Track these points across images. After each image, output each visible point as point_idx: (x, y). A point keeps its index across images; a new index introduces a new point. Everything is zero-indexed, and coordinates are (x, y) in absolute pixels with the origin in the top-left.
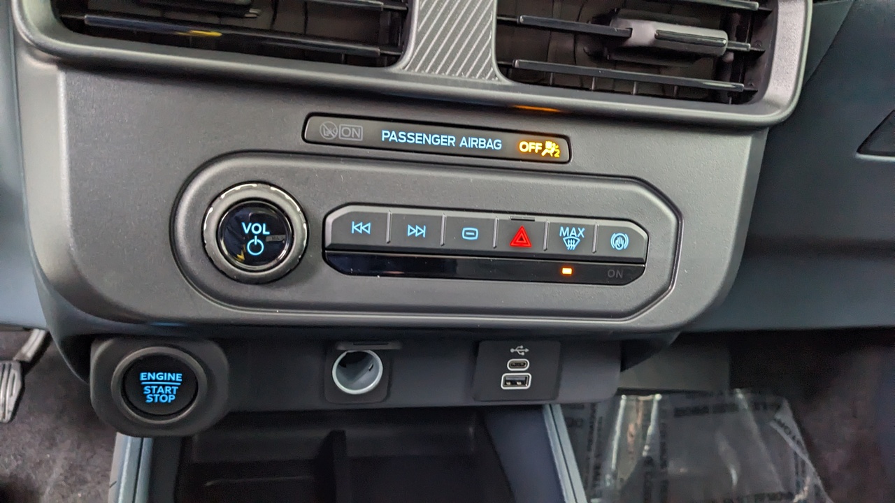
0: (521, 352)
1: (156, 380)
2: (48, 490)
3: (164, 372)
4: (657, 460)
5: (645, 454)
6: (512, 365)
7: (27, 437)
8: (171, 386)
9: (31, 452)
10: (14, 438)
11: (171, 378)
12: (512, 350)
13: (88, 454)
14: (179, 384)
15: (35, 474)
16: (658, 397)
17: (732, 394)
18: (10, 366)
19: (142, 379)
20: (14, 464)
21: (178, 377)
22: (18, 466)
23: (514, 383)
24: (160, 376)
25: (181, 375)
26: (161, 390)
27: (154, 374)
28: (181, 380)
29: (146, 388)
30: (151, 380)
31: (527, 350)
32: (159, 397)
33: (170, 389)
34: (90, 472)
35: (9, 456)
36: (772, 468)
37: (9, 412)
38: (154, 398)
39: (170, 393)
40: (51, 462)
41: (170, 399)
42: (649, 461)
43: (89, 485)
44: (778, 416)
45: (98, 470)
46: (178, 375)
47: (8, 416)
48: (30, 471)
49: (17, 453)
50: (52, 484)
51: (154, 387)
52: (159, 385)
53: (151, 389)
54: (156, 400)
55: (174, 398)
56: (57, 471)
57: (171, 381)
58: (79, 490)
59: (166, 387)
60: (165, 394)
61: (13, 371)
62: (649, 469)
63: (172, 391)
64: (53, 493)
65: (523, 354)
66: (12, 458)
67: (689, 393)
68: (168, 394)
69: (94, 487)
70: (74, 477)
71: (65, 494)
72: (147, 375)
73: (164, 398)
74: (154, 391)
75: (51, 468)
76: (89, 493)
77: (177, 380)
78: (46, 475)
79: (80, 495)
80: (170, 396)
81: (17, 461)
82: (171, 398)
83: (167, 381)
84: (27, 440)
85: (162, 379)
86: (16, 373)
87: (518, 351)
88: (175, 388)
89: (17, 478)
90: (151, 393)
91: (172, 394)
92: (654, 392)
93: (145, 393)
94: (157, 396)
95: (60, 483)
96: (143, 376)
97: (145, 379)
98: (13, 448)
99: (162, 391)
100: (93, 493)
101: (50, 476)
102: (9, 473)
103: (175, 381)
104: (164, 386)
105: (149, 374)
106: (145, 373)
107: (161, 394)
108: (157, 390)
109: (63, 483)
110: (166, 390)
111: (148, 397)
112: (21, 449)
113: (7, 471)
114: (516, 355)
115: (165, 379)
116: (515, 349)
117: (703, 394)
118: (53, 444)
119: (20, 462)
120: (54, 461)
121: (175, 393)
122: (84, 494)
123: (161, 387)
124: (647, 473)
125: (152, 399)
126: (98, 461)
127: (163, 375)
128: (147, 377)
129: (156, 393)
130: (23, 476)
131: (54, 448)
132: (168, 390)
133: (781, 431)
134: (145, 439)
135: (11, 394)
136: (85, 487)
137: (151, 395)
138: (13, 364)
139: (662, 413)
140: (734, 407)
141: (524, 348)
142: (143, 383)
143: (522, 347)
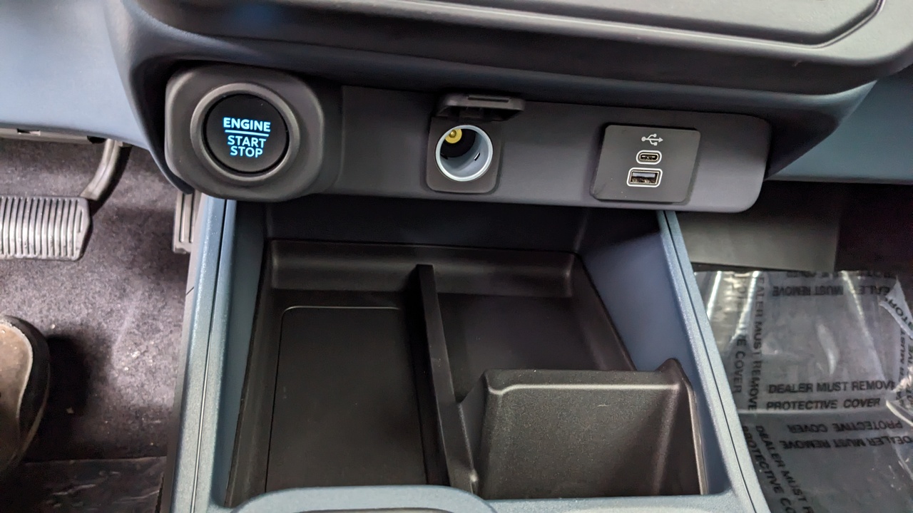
0: (653, 141)
1: (241, 129)
2: (120, 338)
3: (250, 119)
4: (751, 340)
5: (738, 332)
6: (643, 158)
7: (98, 287)
8: (258, 137)
9: (101, 302)
10: (84, 288)
11: (257, 128)
12: (644, 139)
13: (160, 305)
14: (267, 135)
15: (106, 323)
16: (756, 274)
17: (837, 276)
18: (77, 202)
19: (225, 126)
20: (85, 312)
21: (266, 126)
22: (88, 314)
23: (641, 179)
24: (245, 124)
25: (269, 124)
26: (246, 140)
27: (239, 120)
28: (269, 131)
29: (229, 138)
30: (235, 128)
31: (660, 140)
32: (244, 151)
33: (257, 141)
34: (163, 322)
35: (79, 305)
36: (874, 354)
37: (77, 249)
38: (239, 150)
39: (257, 146)
40: (122, 312)
41: (257, 154)
42: (742, 340)
43: (161, 333)
44: (890, 297)
45: (170, 320)
46: (266, 123)
47: (77, 254)
48: (101, 320)
49: (87, 301)
50: (123, 332)
51: (239, 138)
52: (244, 136)
53: (236, 140)
54: (241, 154)
55: (261, 153)
56: (128, 322)
57: (258, 131)
58: (150, 339)
59: (253, 139)
60: (251, 147)
61: (79, 208)
62: (741, 348)
63: (259, 143)
64: (126, 340)
65: (656, 144)
66: (82, 305)
67: (791, 273)
68: (254, 147)
69: (167, 336)
70: (146, 326)
71: (138, 342)
72: (231, 121)
73: (250, 152)
74: (239, 143)
75: (122, 317)
76: (162, 341)
77: (265, 130)
78: (117, 324)
79: (153, 343)
80: (257, 150)
81: (87, 309)
82: (259, 152)
83: (253, 131)
84: (98, 289)
85: (247, 128)
86: (83, 209)
87: (650, 140)
88: (263, 140)
89: (88, 327)
90: (236, 144)
91: (260, 147)
92: (751, 269)
93: (229, 143)
94: (242, 148)
95: (132, 331)
96: (226, 120)
97: (229, 126)
98: (83, 297)
99: (248, 143)
100: (166, 341)
101: (121, 325)
102: (80, 322)
103: (263, 132)
104: (250, 137)
105: (233, 120)
106: (229, 119)
107: (246, 146)
108: (242, 141)
109: (136, 332)
110: (253, 142)
111: (232, 148)
112: (91, 298)
113: (78, 319)
114: (647, 145)
115: (252, 128)
116: (647, 137)
117: (805, 274)
118: (123, 294)
119: (90, 311)
120: (125, 311)
121: (262, 146)
122: (156, 342)
123: (246, 138)
124: (739, 352)
125: (236, 153)
126: (170, 311)
127: (249, 123)
128: (230, 124)
129: (241, 145)
130: (94, 324)
131: (125, 300)
132: (255, 142)
133: (892, 311)
134: (228, 201)
135: (79, 231)
136: (157, 336)
137: (236, 147)
138: (79, 200)
139: (759, 291)
140: (838, 290)
141: (657, 138)
142: (227, 131)
143: (655, 135)
